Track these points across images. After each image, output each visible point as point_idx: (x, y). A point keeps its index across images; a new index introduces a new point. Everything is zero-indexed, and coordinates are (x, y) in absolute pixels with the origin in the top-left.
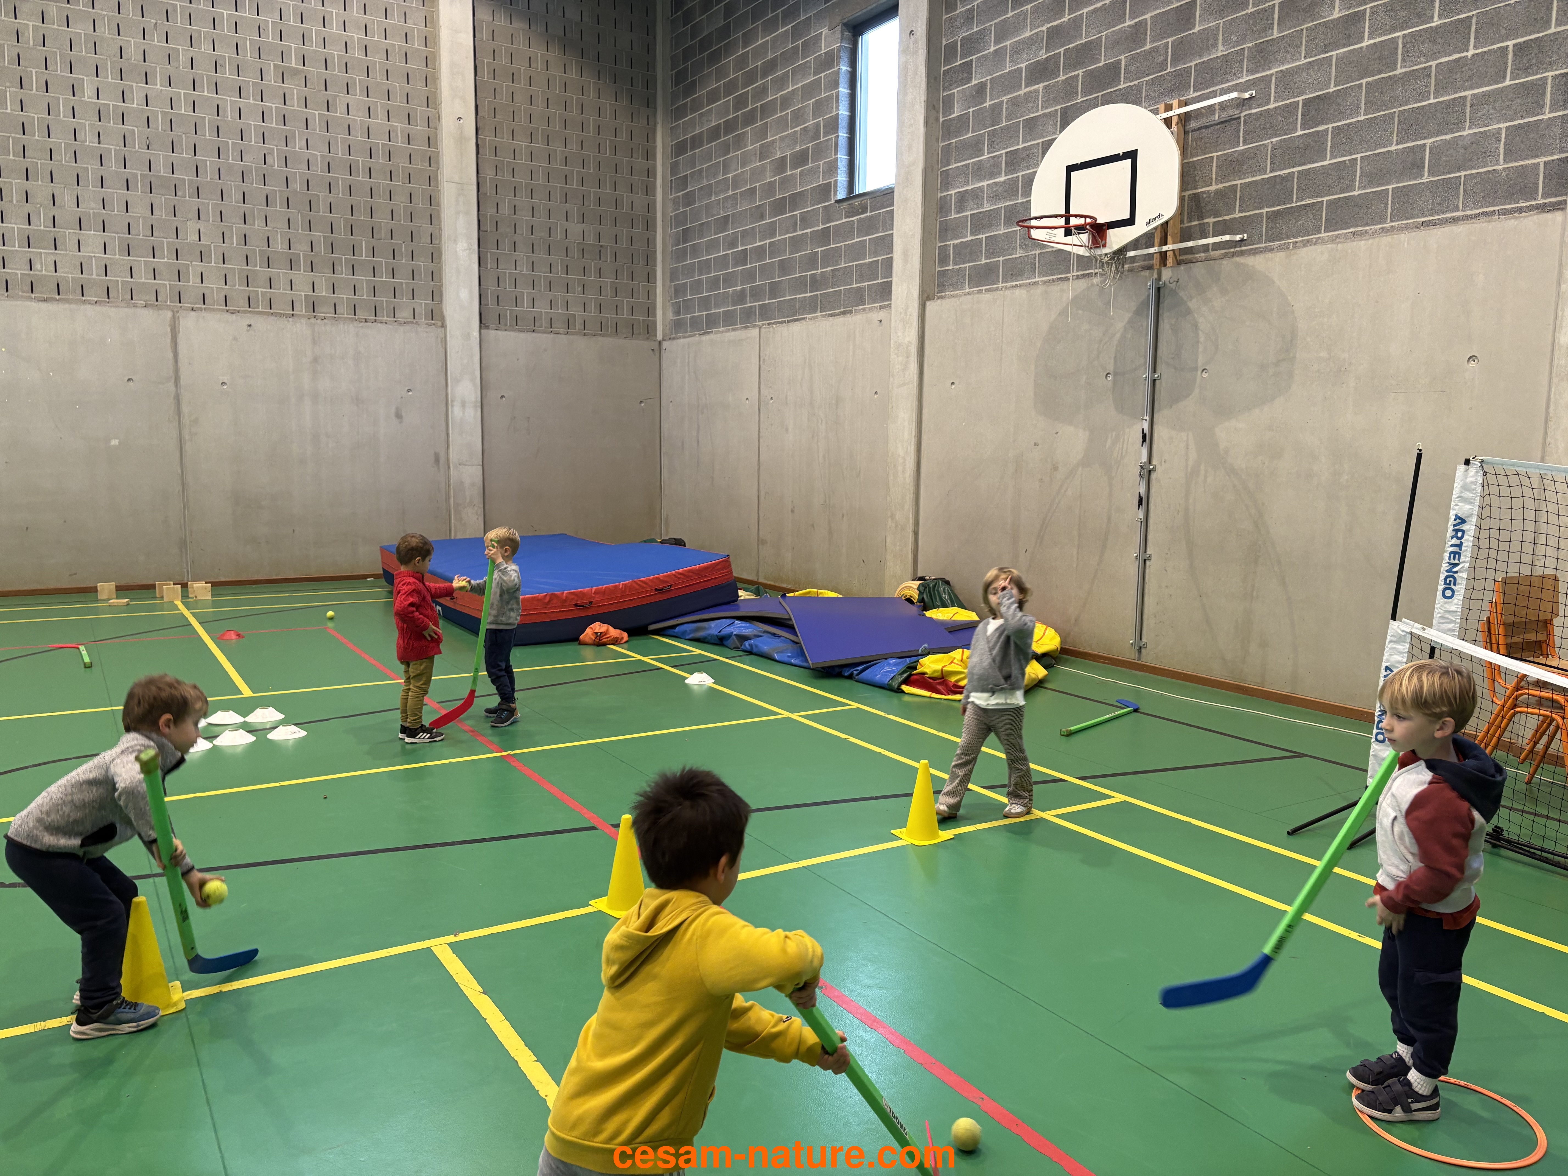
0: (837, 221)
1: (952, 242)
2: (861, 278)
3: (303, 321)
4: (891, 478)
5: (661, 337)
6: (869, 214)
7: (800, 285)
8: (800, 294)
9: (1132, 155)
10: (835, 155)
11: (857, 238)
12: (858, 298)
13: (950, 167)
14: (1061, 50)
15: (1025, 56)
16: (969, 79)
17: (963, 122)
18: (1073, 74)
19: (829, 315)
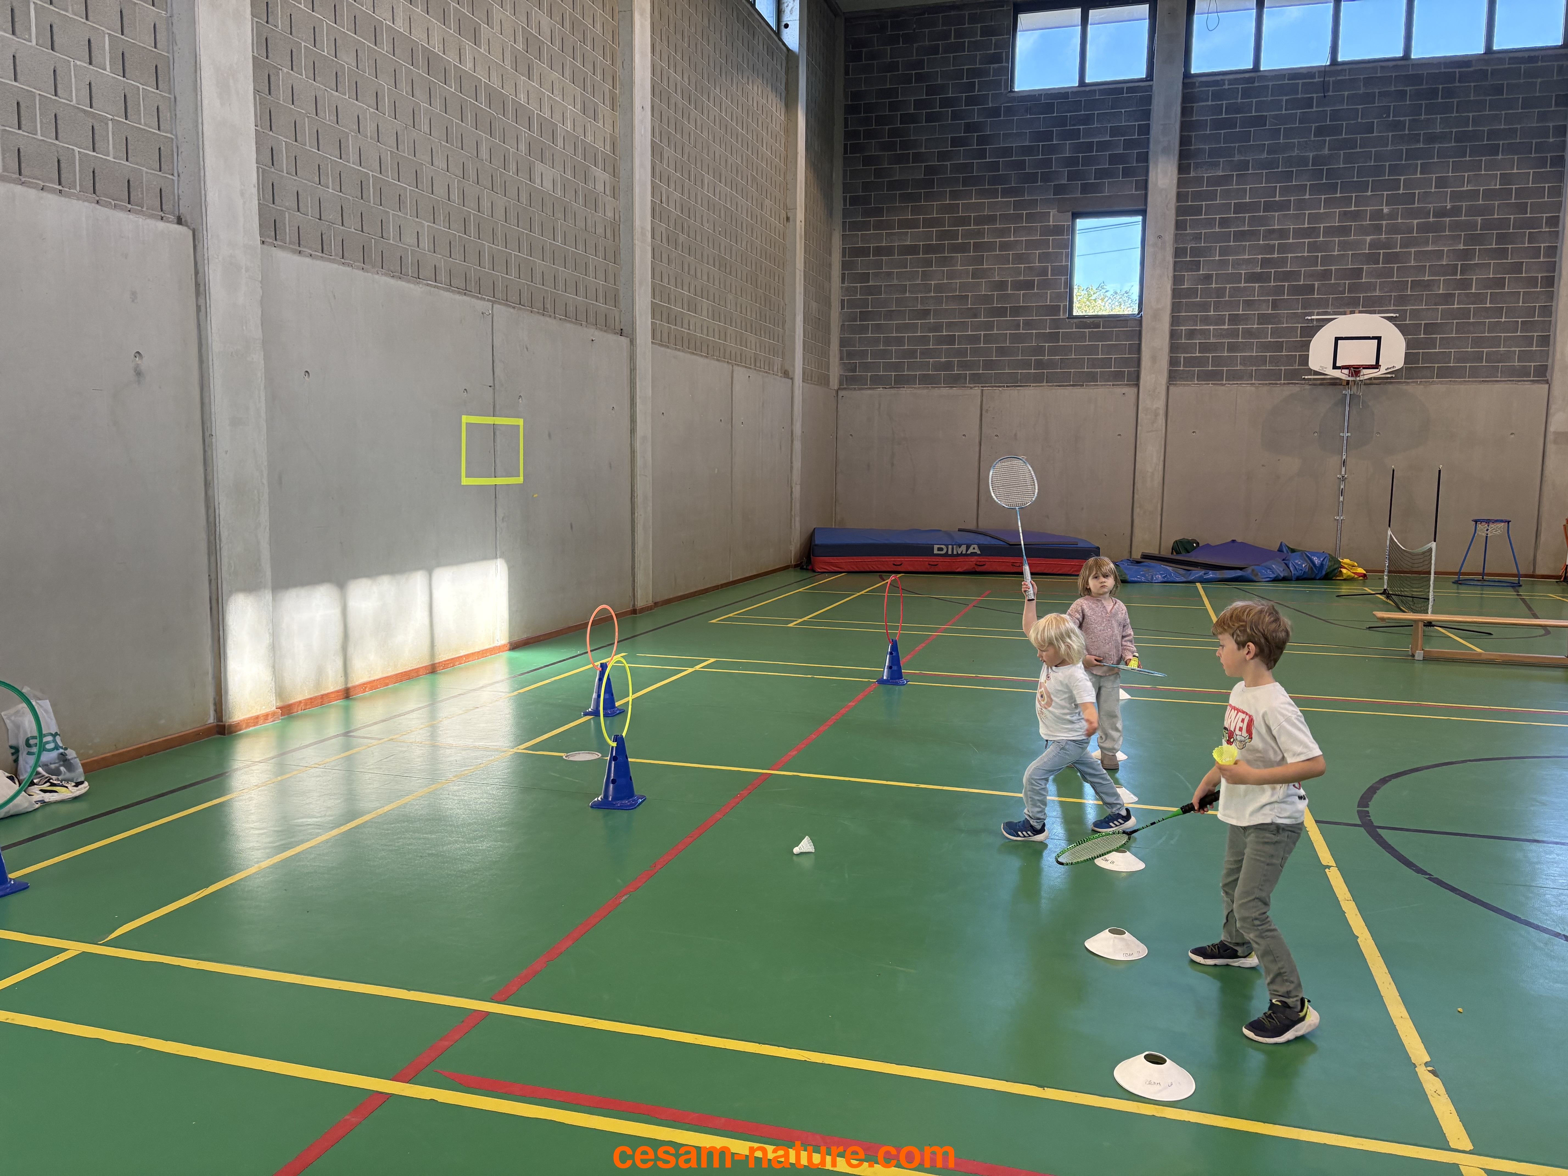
0: (1066, 329)
1: (1183, 355)
2: (1094, 367)
4: (1140, 482)
5: (836, 386)
6: (1101, 329)
7: (1027, 364)
8: (1022, 370)
9: (1379, 339)
11: (1088, 342)
12: (1092, 378)
13: (1180, 314)
14: (1273, 271)
15: (1244, 267)
16: (1199, 270)
17: (1192, 292)
18: (1281, 284)
19: (1057, 386)
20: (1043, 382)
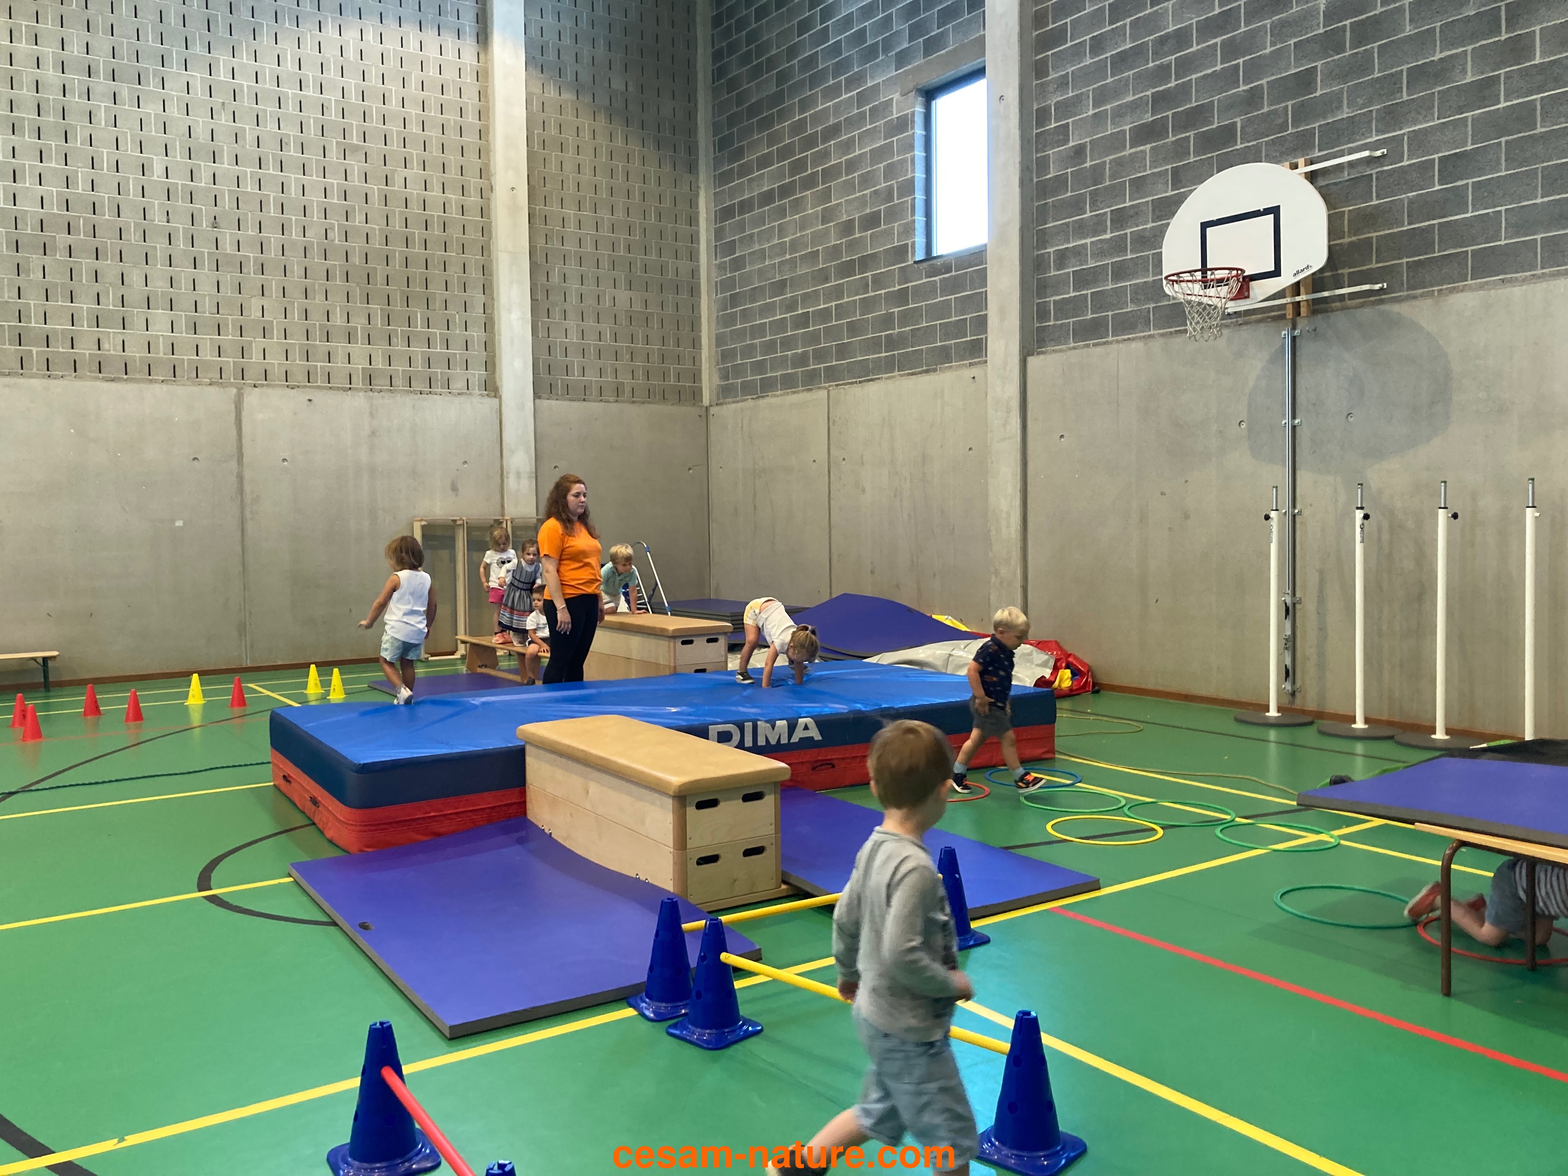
0: (916, 281)
1: (1052, 299)
2: (946, 336)
3: (361, 394)
4: (993, 533)
5: (708, 402)
6: (953, 273)
7: (877, 345)
8: (873, 354)
9: (1275, 211)
10: (912, 216)
11: (941, 297)
12: (945, 356)
13: (1047, 226)
14: (1170, 113)
15: (1128, 119)
16: (1067, 141)
17: (1060, 183)
18: (1183, 135)
19: (909, 374)
20: (892, 371)
